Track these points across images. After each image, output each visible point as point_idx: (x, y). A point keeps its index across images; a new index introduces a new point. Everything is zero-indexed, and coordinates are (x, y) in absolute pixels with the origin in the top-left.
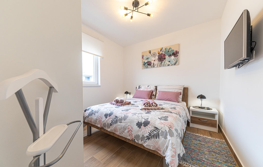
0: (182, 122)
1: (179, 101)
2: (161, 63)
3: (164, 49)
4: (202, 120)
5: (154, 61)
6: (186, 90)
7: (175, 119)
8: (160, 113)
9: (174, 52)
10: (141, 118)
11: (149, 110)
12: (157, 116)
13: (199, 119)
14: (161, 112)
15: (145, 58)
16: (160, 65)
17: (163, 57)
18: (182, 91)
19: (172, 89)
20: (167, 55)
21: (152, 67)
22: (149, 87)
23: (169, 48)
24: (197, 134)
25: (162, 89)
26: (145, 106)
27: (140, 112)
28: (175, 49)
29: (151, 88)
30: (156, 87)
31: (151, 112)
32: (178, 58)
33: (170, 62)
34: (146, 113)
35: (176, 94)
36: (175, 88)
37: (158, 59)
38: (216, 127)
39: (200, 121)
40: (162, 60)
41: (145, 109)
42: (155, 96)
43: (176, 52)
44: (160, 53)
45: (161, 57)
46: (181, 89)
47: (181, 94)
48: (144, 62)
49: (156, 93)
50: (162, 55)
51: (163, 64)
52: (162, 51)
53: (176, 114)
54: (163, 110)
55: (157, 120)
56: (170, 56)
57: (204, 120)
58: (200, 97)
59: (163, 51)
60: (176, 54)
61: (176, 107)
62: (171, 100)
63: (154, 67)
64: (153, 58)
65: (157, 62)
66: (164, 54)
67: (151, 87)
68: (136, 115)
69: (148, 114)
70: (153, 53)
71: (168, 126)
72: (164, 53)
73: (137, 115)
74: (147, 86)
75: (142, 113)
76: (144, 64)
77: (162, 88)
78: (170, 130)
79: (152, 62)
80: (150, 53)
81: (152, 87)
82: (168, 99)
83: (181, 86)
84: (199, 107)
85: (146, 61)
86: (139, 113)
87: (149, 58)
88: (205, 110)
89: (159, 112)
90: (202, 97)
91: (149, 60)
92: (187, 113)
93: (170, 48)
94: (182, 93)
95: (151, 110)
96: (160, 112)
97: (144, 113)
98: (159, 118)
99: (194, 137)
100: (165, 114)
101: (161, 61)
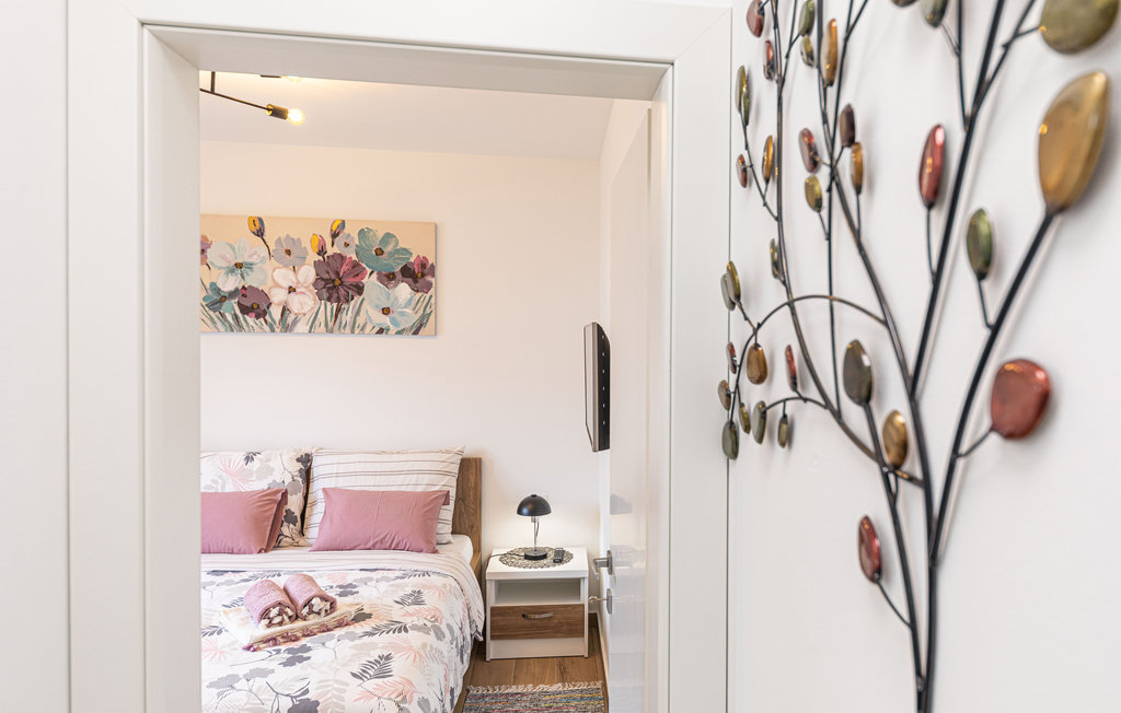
0: (446, 660)
1: (439, 538)
2: (339, 310)
3: (352, 231)
4: (537, 617)
5: (291, 290)
6: (470, 470)
7: (420, 656)
8: (355, 647)
9: (412, 260)
10: (268, 696)
11: (297, 639)
12: (344, 665)
13: (525, 613)
14: (357, 642)
15: (224, 258)
16: (330, 324)
17: (349, 281)
18: (449, 484)
19: (400, 473)
20: (369, 271)
21: (273, 330)
22: (255, 465)
23: (380, 235)
24: (513, 689)
25: (346, 474)
26: (270, 625)
27: (253, 666)
28: (418, 250)
29: (271, 471)
30: (306, 461)
31: (309, 649)
32: (433, 299)
33: (391, 315)
34: (285, 664)
35: (425, 506)
36: (417, 466)
37: (315, 285)
38: (583, 636)
39: (526, 622)
40: (342, 292)
41: (272, 640)
42: (299, 524)
43: (423, 266)
44: (330, 251)
45: (337, 274)
46: (447, 473)
47: (446, 503)
48: (213, 285)
49: (306, 498)
50: (345, 268)
51: (347, 317)
52: (340, 240)
53: (423, 629)
54: (366, 626)
55: (347, 684)
56: (389, 278)
57: (543, 616)
58: (530, 506)
59: (347, 245)
60: (423, 275)
61: (424, 586)
62: (397, 545)
63: (287, 328)
64: (284, 271)
65: (306, 302)
66: (356, 265)
67: (271, 464)
68: (236, 685)
69: (297, 669)
70: (279, 241)
71: (393, 696)
72: (355, 258)
73: (242, 684)
74: (242, 456)
75: (263, 665)
76: (216, 300)
77: (342, 469)
78: (401, 709)
79: (278, 297)
80: (260, 233)
81: (276, 464)
82: (381, 541)
83: (448, 452)
84: (527, 557)
85: (229, 284)
86: (245, 670)
87: (250, 266)
88: (545, 569)
89: (346, 643)
90: (535, 507)
91: (252, 280)
92: (472, 604)
93: (388, 236)
94: (453, 493)
95: (304, 636)
96: (352, 637)
97: (274, 664)
98: (354, 675)
99: (499, 706)
100: (375, 646)
101: (338, 300)
